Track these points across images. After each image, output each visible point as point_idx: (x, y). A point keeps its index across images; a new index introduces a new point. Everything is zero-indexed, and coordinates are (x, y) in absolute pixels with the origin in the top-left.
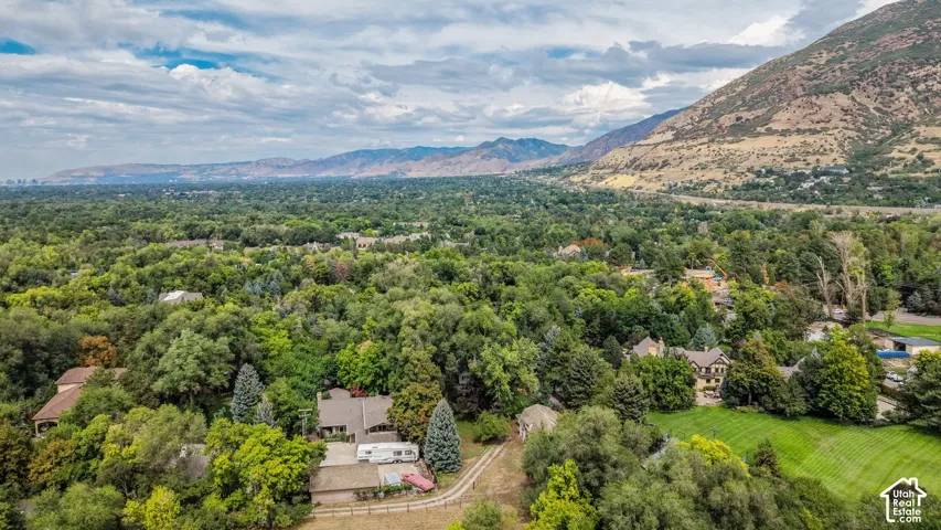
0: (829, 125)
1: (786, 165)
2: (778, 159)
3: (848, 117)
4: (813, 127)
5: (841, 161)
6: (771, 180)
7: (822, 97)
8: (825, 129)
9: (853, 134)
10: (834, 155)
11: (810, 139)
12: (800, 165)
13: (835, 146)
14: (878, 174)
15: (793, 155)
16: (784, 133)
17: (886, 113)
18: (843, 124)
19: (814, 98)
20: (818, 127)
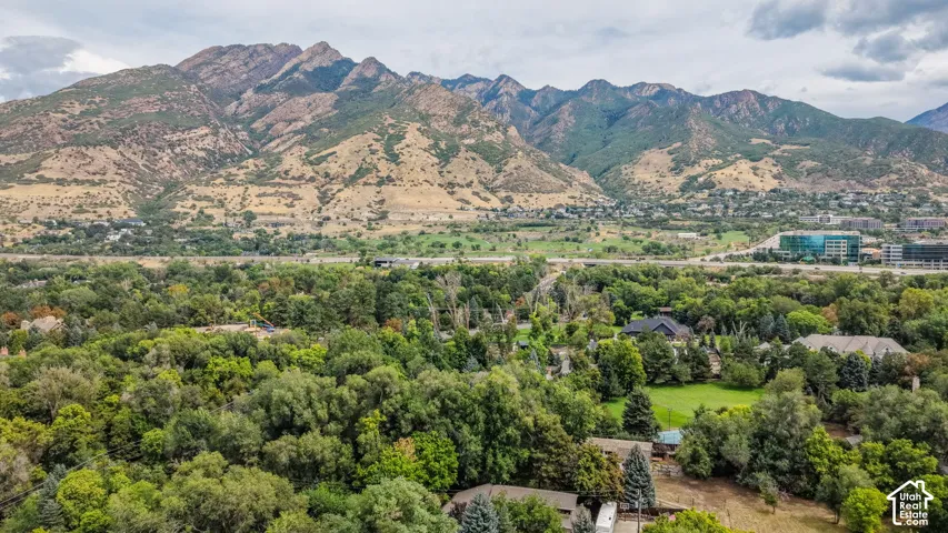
0: (106, 177)
1: (75, 217)
2: (65, 210)
3: (122, 171)
4: (90, 177)
5: (132, 214)
6: (67, 231)
7: (91, 148)
8: (105, 182)
9: (132, 188)
10: (123, 208)
11: (94, 191)
12: (91, 216)
13: (121, 199)
14: (175, 226)
15: (80, 206)
16: (60, 182)
17: (154, 171)
18: (118, 178)
19: (83, 149)
20: (97, 178)
